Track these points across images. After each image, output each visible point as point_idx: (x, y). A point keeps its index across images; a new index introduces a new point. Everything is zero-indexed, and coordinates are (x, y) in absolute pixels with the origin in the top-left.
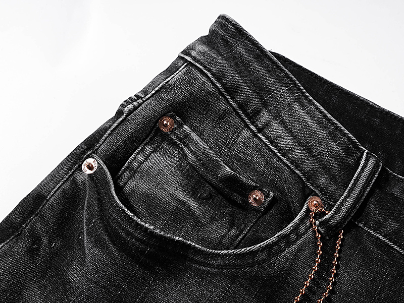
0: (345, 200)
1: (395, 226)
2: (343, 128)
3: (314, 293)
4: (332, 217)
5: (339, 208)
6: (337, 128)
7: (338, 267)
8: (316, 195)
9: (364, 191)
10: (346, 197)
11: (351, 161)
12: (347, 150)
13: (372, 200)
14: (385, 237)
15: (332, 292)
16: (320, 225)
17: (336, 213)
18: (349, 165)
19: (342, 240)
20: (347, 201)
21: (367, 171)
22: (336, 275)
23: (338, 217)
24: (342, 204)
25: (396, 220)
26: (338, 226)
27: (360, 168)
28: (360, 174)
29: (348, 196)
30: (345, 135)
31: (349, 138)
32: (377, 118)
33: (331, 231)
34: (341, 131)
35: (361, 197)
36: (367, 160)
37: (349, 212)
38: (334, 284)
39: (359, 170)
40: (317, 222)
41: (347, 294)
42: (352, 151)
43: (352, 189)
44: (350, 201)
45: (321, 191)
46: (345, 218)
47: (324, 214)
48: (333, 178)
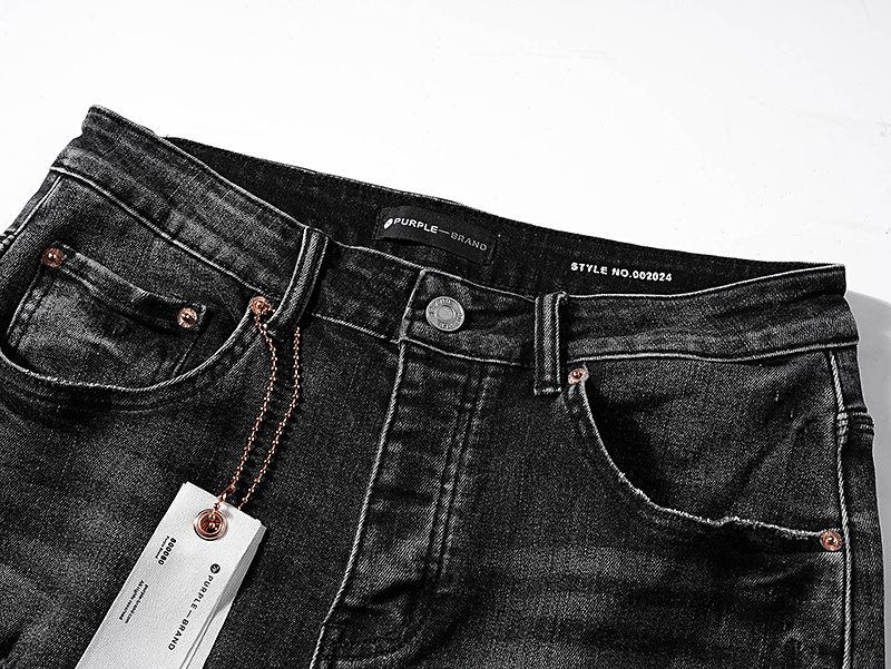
0: (292, 291)
1: (357, 305)
2: (272, 207)
3: (279, 408)
4: (280, 315)
5: (287, 302)
6: (265, 208)
7: (300, 371)
8: (259, 294)
9: (313, 275)
10: (292, 287)
11: (291, 244)
12: (283, 232)
13: (325, 282)
14: (347, 321)
15: (300, 401)
16: (269, 328)
17: (284, 309)
18: (290, 250)
19: (300, 339)
20: (295, 292)
21: (311, 250)
22: (300, 381)
23: (288, 313)
24: (289, 297)
25: (357, 298)
26: (291, 323)
27: (302, 248)
28: (303, 255)
29: (295, 285)
30: (277, 215)
31: (283, 218)
32: (316, 186)
33: (283, 333)
34: (271, 211)
35: (311, 283)
36: (309, 237)
37: (299, 304)
38: (300, 391)
39: (302, 252)
40: (265, 326)
41: (317, 398)
42: (290, 231)
43: (298, 276)
44: (298, 290)
45: (263, 289)
46: (296, 312)
47: (271, 313)
48: (274, 270)
